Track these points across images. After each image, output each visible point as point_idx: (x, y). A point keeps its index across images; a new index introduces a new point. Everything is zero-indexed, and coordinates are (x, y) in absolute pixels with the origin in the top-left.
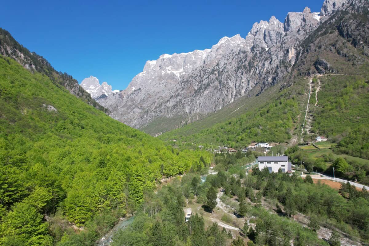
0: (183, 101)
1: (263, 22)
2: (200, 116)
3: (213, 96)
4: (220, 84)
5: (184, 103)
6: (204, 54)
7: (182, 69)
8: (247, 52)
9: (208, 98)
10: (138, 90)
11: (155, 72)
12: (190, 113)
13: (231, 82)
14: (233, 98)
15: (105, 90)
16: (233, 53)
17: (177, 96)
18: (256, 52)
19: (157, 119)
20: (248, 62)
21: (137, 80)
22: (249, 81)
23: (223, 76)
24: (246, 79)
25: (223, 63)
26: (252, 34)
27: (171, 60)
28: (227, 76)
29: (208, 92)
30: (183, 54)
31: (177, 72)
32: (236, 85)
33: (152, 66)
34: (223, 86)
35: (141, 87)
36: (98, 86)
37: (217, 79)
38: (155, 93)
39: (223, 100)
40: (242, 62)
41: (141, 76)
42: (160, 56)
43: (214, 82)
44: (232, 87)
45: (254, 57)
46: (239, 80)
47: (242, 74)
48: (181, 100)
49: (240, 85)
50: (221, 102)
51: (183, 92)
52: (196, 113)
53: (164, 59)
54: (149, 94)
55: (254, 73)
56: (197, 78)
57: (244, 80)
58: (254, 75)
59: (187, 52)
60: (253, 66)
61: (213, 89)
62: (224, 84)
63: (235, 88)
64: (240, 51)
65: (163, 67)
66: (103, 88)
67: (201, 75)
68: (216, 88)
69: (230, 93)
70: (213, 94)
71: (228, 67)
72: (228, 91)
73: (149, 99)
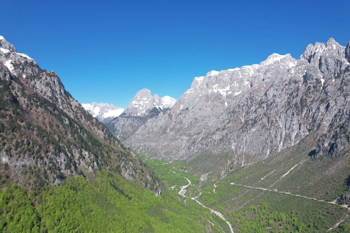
0: (229, 136)
1: (318, 44)
2: (247, 156)
3: (260, 135)
4: (268, 122)
5: (230, 139)
6: (251, 70)
7: (229, 86)
8: (299, 81)
9: (255, 137)
10: (186, 110)
11: (202, 89)
12: (236, 151)
13: (281, 120)
14: (282, 141)
15: (156, 102)
16: (283, 82)
17: (223, 129)
18: (309, 85)
19: (203, 152)
20: (299, 99)
21: (185, 97)
22: (300, 125)
23: (272, 112)
24: (297, 121)
25: (272, 95)
26: (305, 58)
27: (218, 77)
28: (276, 112)
29: (255, 129)
30: (230, 70)
31: (224, 90)
32: (285, 124)
33: (200, 83)
34: (271, 124)
35: (188, 106)
36: (150, 98)
37: (265, 114)
38: (202, 117)
39: (271, 142)
40: (292, 96)
41: (189, 93)
42: (207, 74)
43: (261, 119)
44: (281, 127)
45: (307, 91)
46: (289, 121)
47: (293, 114)
48: (227, 134)
49: (290, 127)
50: (269, 144)
51: (229, 125)
52: (242, 152)
53: (210, 77)
54: (196, 118)
55: (306, 116)
56: (244, 107)
57: (295, 123)
58: (307, 117)
59: (234, 68)
60: (306, 105)
61: (260, 127)
62: (272, 122)
63: (284, 129)
64: (290, 80)
65: (210, 85)
66: (154, 100)
67: (248, 104)
68: (264, 127)
69: (279, 134)
70: (261, 134)
71: (278, 100)
72: (276, 132)
73: (196, 123)
